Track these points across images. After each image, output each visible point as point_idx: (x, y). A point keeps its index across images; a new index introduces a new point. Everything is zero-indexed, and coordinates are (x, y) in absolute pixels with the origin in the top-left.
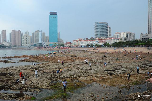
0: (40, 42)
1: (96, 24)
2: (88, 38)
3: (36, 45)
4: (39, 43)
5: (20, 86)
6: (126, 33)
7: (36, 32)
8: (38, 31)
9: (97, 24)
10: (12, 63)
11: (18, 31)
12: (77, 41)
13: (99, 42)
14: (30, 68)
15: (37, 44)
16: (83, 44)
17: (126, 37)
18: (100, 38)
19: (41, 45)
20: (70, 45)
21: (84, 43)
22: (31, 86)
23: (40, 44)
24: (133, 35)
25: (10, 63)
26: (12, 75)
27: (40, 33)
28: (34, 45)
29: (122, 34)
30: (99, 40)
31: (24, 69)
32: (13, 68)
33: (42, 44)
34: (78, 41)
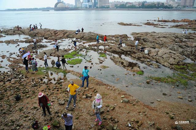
5: (141, 56)
10: (161, 27)
14: (175, 36)
22: (153, 58)
25: (160, 27)
26: (145, 41)
31: (164, 37)
32: (153, 34)
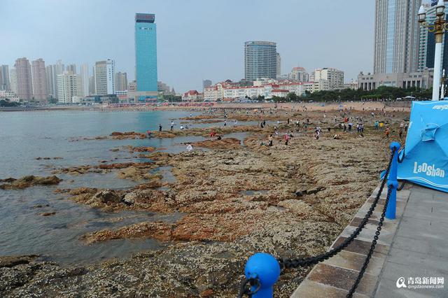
0: (110, 92)
1: (247, 45)
3: (99, 100)
4: (109, 94)
6: (327, 70)
7: (98, 65)
8: (104, 62)
9: (249, 46)
11: (37, 62)
12: (217, 89)
13: (272, 91)
15: (101, 96)
16: (231, 94)
17: (327, 79)
19: (114, 99)
20: (195, 97)
21: (236, 93)
23: (111, 96)
24: (341, 75)
27: (109, 67)
28: (94, 98)
29: (317, 74)
30: (273, 86)
33: (115, 95)
34: (218, 87)
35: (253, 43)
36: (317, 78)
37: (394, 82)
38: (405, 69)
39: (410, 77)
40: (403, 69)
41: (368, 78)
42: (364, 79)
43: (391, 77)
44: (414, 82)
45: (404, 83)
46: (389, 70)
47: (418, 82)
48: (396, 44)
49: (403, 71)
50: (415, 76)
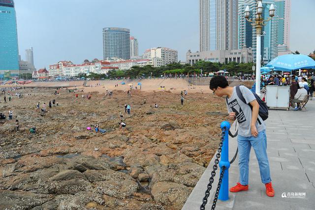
1: (105, 31)
2: (88, 61)
6: (160, 49)
9: (107, 32)
12: (58, 67)
13: (102, 68)
16: (69, 72)
17: (160, 57)
18: (113, 59)
20: (43, 75)
24: (175, 53)
29: (153, 52)
30: (103, 63)
34: (60, 65)
35: (109, 28)
36: (153, 56)
37: (217, 59)
38: (227, 47)
39: (232, 54)
40: (224, 46)
41: (195, 56)
42: (191, 56)
43: (215, 54)
44: (234, 59)
45: (227, 59)
46: (213, 47)
47: (239, 58)
48: (218, 23)
49: (224, 49)
50: (236, 53)
